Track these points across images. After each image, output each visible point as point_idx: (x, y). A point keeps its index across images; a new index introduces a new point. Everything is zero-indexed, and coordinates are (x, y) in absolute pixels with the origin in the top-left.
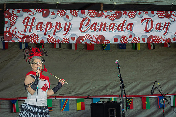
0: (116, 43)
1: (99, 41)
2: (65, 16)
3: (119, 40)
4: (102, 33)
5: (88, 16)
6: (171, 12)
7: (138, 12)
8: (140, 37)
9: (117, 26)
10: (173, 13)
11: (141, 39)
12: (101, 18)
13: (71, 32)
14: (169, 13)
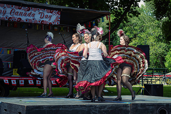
0: (26, 22)
1: (19, 20)
2: (4, 7)
3: (28, 21)
4: (21, 17)
5: (14, 8)
6: (53, 11)
7: (38, 9)
8: (38, 20)
9: (28, 14)
10: (54, 11)
11: (38, 21)
12: (20, 10)
13: (6, 15)
14: (52, 11)
